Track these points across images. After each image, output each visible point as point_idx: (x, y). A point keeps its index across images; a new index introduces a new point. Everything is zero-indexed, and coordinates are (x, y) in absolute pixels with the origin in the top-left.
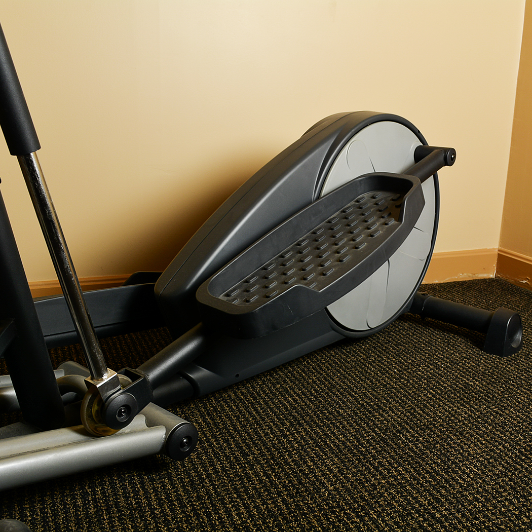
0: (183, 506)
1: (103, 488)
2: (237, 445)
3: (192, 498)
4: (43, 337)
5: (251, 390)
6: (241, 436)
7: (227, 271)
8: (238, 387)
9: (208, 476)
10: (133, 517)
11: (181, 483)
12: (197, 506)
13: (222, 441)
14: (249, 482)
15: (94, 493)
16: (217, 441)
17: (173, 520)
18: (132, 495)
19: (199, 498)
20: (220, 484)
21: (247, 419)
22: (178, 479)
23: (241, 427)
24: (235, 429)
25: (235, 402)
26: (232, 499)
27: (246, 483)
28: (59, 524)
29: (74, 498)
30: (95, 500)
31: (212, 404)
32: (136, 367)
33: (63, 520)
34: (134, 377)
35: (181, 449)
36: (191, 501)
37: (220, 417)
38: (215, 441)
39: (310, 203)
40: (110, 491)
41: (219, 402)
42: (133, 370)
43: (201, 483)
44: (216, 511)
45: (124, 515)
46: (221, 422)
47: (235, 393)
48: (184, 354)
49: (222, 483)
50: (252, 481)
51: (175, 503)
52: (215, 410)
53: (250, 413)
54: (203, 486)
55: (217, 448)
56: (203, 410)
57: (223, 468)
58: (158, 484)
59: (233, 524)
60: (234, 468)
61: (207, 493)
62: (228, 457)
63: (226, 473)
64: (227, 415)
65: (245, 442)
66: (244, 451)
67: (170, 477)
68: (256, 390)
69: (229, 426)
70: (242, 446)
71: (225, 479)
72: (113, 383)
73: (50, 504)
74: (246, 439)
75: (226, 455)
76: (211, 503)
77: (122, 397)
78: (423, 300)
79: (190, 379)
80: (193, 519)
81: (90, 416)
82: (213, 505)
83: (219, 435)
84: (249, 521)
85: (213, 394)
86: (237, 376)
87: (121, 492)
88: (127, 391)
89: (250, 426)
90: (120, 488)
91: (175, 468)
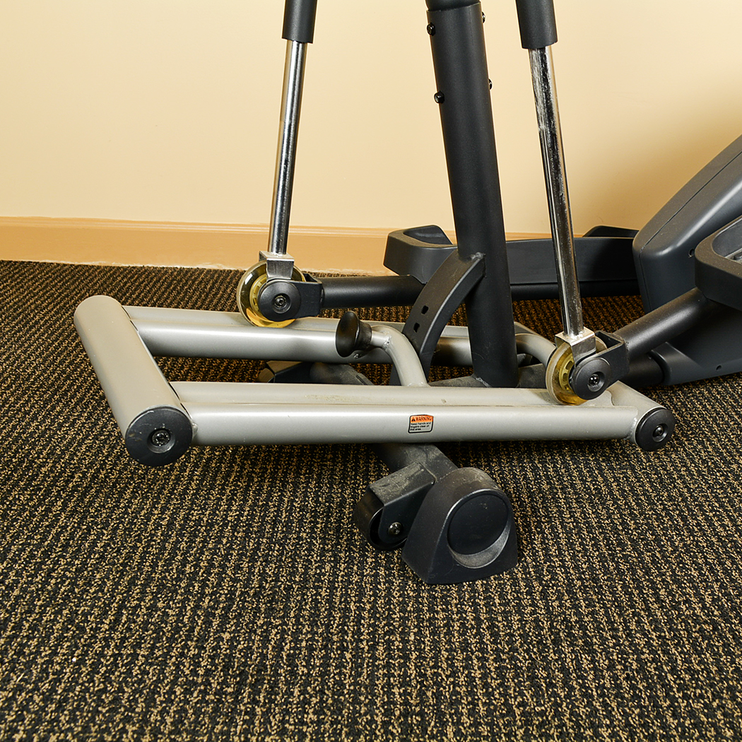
0: (651, 503)
1: (555, 466)
2: (716, 449)
3: (663, 496)
5: (730, 390)
6: (719, 440)
7: (738, 227)
8: (712, 384)
9: (681, 477)
10: (593, 503)
11: (647, 478)
12: (669, 506)
13: (695, 443)
14: (734, 493)
15: (546, 469)
16: (689, 440)
17: (641, 515)
18: (589, 480)
19: (670, 498)
20: (696, 488)
21: (727, 423)
22: (643, 473)
23: (720, 431)
24: (712, 432)
25: (709, 401)
26: (713, 507)
27: (730, 494)
28: (510, 492)
29: (523, 470)
30: (547, 477)
31: (679, 398)
32: (613, 331)
33: (514, 490)
34: (610, 342)
35: (654, 438)
36: (661, 500)
37: (691, 415)
38: (686, 440)
40: (563, 471)
41: (688, 398)
42: (608, 334)
43: (672, 482)
44: (694, 517)
45: (582, 498)
46: (693, 420)
47: (710, 392)
48: (673, 324)
49: (698, 487)
50: (737, 493)
51: (642, 498)
52: (684, 405)
53: (730, 417)
54: (675, 487)
55: (689, 449)
56: (669, 403)
57: (698, 472)
58: (620, 474)
59: (717, 534)
60: (713, 475)
61: (681, 495)
62: (704, 462)
63: (704, 478)
64: (700, 414)
65: (725, 448)
66: (725, 457)
67: (633, 469)
68: (738, 392)
69: (703, 427)
70: (722, 452)
71: (702, 484)
72: (589, 344)
73: (497, 471)
74: (727, 445)
75: (701, 458)
76: (687, 506)
77: (597, 362)
79: (661, 362)
80: (664, 519)
81: (557, 377)
82: (689, 510)
83: (691, 434)
84: (736, 535)
85: (680, 386)
86: (719, 367)
87: (576, 474)
88: (602, 356)
89: (731, 431)
90: (574, 469)
91: (638, 461)
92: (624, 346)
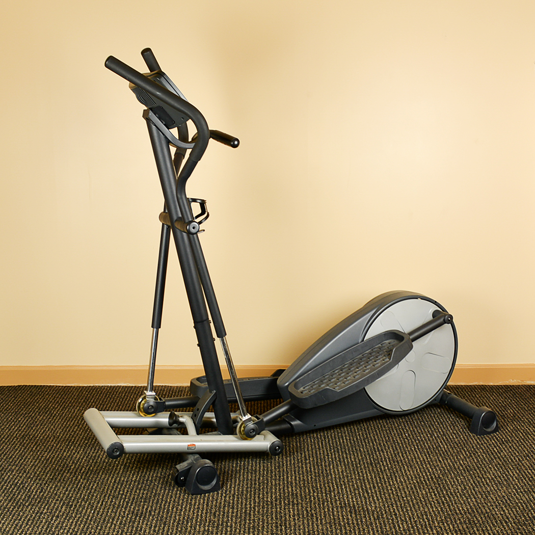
3: (277, 471)
4: (226, 398)
7: (305, 378)
11: (275, 465)
15: (241, 463)
32: (260, 415)
34: (258, 418)
35: (275, 451)
39: (358, 343)
43: (282, 466)
47: (317, 435)
54: (283, 468)
67: (271, 462)
72: (249, 420)
77: (253, 426)
78: (447, 396)
79: (291, 424)
81: (240, 431)
86: (315, 426)
87: (250, 465)
88: (254, 423)
92: (262, 420)
